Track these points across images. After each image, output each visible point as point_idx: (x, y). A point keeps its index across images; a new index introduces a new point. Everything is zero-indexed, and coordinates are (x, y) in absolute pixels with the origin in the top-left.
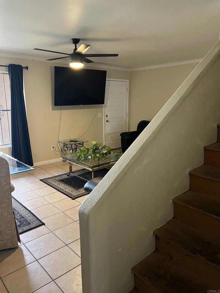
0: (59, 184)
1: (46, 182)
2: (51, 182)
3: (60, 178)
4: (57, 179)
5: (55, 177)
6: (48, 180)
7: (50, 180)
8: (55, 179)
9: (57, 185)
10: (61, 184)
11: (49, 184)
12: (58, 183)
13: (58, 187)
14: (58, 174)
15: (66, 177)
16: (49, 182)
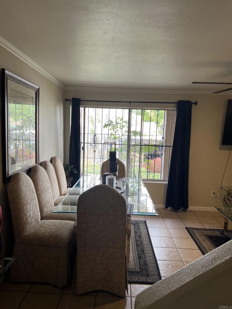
0: (205, 241)
1: (191, 233)
2: (196, 234)
3: (209, 233)
4: (206, 232)
5: (204, 230)
6: (194, 231)
7: (196, 232)
8: (203, 233)
9: (201, 241)
10: (207, 241)
11: (193, 236)
12: (204, 238)
13: (201, 244)
14: (209, 227)
15: (219, 234)
16: (195, 234)
